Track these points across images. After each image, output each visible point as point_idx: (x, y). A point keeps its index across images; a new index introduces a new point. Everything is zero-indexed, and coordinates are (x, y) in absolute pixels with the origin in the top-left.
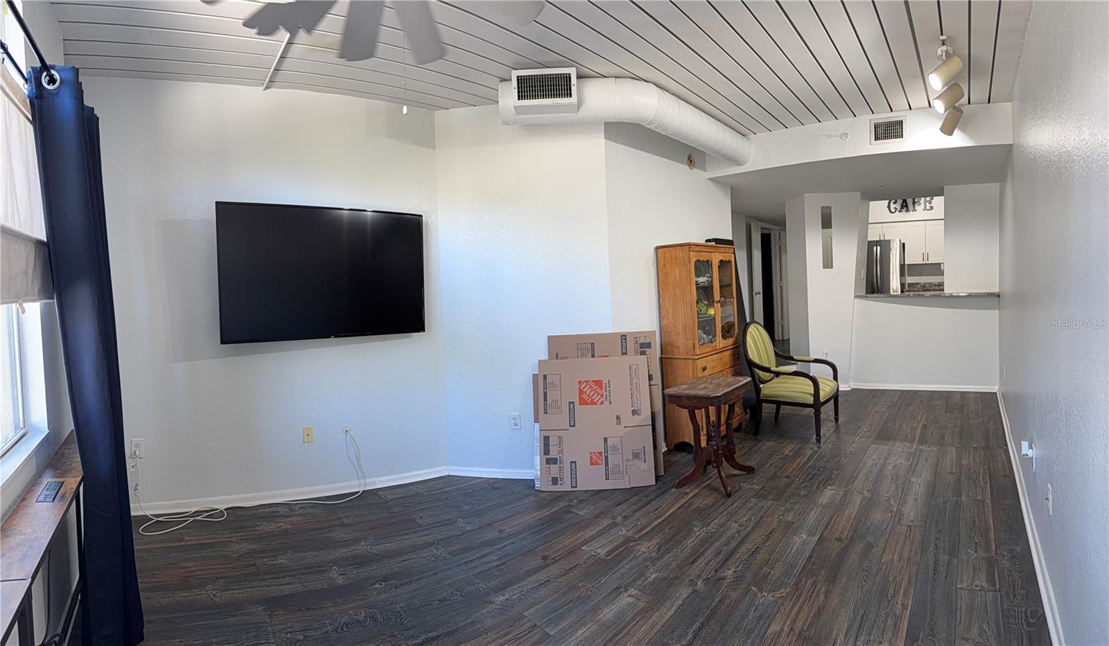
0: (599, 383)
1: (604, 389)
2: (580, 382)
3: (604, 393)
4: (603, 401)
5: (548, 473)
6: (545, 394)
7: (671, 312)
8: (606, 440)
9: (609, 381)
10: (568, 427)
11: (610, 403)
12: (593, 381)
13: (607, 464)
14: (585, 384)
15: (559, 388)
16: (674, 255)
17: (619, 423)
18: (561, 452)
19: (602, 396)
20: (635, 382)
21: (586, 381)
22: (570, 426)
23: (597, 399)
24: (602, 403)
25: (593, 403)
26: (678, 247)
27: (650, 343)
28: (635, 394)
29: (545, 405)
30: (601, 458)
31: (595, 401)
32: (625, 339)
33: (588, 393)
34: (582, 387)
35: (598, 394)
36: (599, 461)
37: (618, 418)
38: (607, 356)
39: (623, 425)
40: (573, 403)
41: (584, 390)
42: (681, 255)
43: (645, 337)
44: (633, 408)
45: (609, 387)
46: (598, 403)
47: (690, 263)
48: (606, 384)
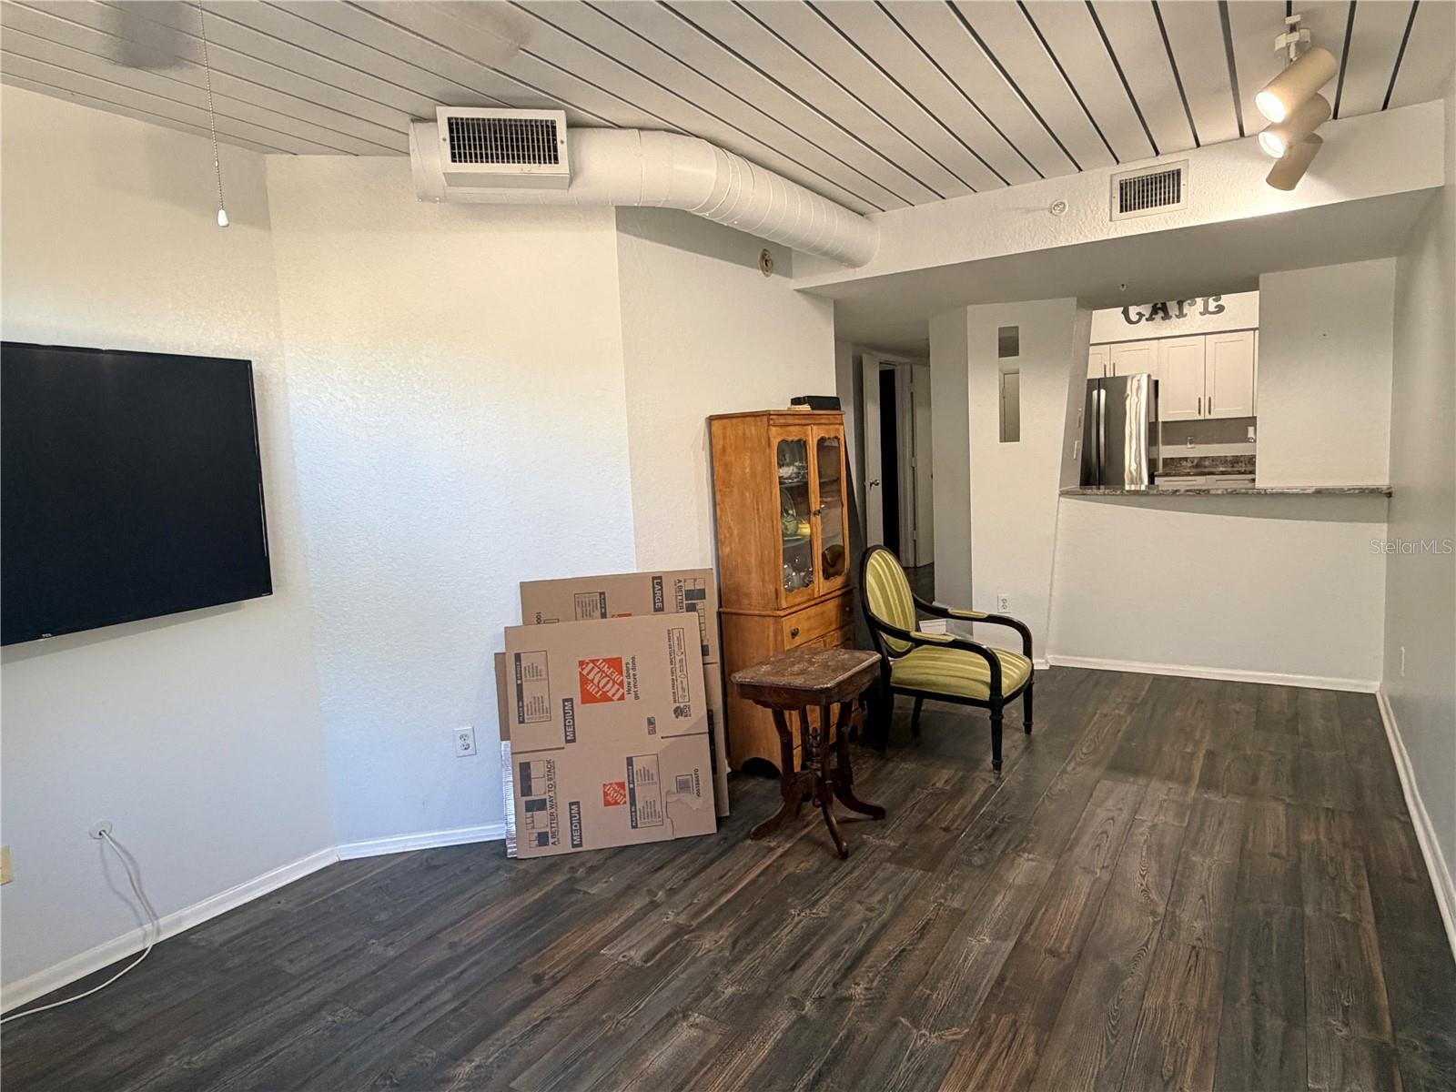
0: (615, 663)
1: (624, 674)
2: (581, 663)
3: (626, 680)
4: (623, 694)
5: (530, 826)
6: (520, 687)
7: (736, 532)
8: (630, 761)
9: (633, 658)
10: (563, 744)
11: (637, 697)
12: (604, 660)
13: (633, 803)
14: (591, 665)
15: (544, 676)
16: (740, 432)
17: (652, 731)
18: (552, 787)
19: (621, 685)
20: (678, 658)
21: (593, 661)
22: (567, 741)
23: (613, 691)
24: (622, 698)
25: (605, 698)
26: (748, 419)
27: (704, 590)
28: (679, 680)
29: (521, 708)
30: (624, 794)
31: (610, 694)
32: (660, 584)
33: (595, 682)
34: (585, 672)
35: (614, 682)
36: (619, 799)
37: (651, 722)
38: (630, 615)
39: (659, 734)
40: (571, 700)
41: (590, 677)
42: (754, 432)
43: (695, 580)
44: (677, 705)
45: (634, 669)
46: (615, 698)
47: (769, 446)
48: (627, 664)
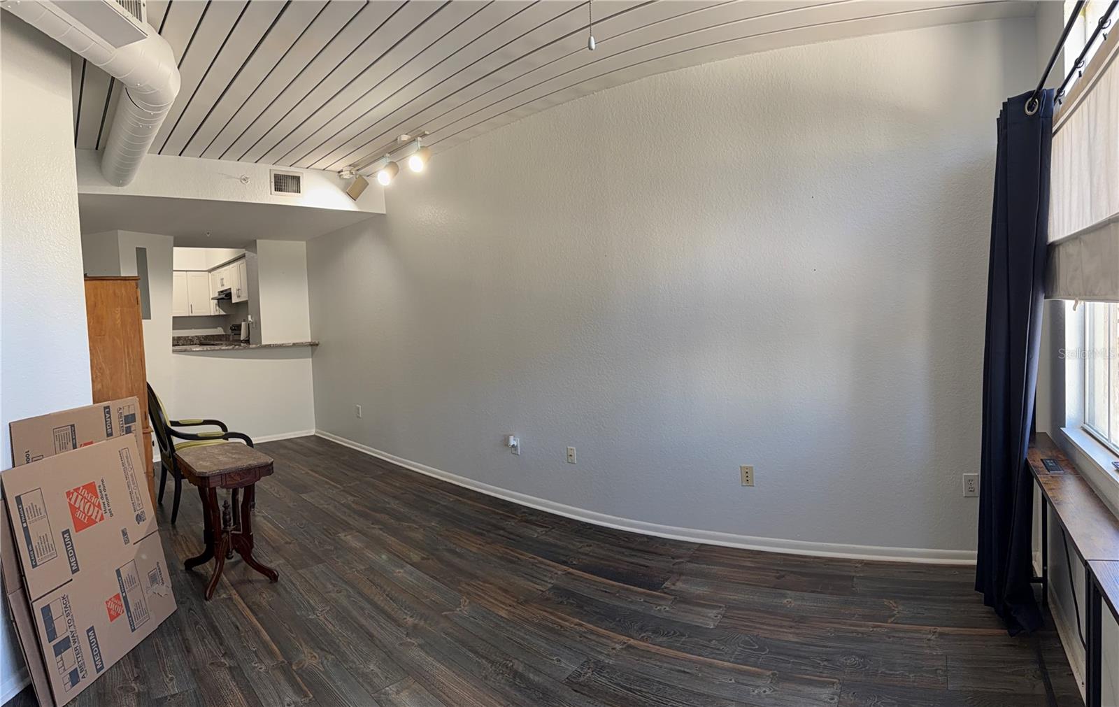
0: (90, 488)
1: (100, 497)
2: (68, 494)
3: (101, 501)
4: (102, 515)
5: (62, 670)
6: (26, 530)
8: (118, 571)
9: (102, 481)
10: (70, 576)
11: (112, 515)
12: (84, 487)
13: (128, 610)
14: (75, 494)
15: (43, 514)
16: (111, 291)
17: (127, 542)
18: (71, 622)
19: (99, 506)
20: (129, 473)
21: (76, 490)
22: (74, 572)
23: (95, 513)
24: (102, 518)
25: (92, 522)
26: (119, 281)
27: (134, 414)
28: (134, 491)
29: (31, 551)
30: (121, 605)
31: (93, 517)
32: (109, 412)
33: (82, 509)
34: (72, 502)
35: (94, 505)
36: (119, 609)
37: (124, 533)
38: (92, 443)
39: (132, 541)
40: (68, 531)
41: (77, 505)
42: (123, 291)
43: (129, 406)
44: (137, 513)
45: (105, 490)
46: (98, 520)
47: (138, 304)
48: (100, 486)
